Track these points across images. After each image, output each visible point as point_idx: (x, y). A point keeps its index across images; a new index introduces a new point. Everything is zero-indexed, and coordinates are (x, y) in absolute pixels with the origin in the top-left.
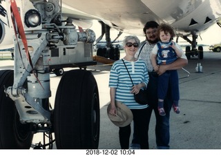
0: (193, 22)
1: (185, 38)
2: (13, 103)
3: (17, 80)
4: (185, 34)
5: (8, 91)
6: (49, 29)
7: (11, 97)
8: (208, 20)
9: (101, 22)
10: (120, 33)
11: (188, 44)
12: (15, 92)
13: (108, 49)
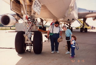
0: (69, 20)
1: (67, 24)
2: (25, 38)
3: (26, 33)
4: (67, 23)
5: (24, 35)
6: (32, 22)
7: (25, 36)
8: (73, 19)
9: (41, 19)
10: (47, 22)
11: (68, 26)
12: (26, 35)
13: (42, 27)
